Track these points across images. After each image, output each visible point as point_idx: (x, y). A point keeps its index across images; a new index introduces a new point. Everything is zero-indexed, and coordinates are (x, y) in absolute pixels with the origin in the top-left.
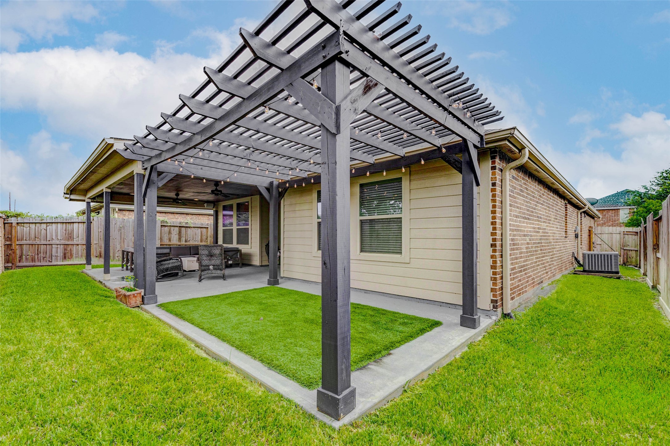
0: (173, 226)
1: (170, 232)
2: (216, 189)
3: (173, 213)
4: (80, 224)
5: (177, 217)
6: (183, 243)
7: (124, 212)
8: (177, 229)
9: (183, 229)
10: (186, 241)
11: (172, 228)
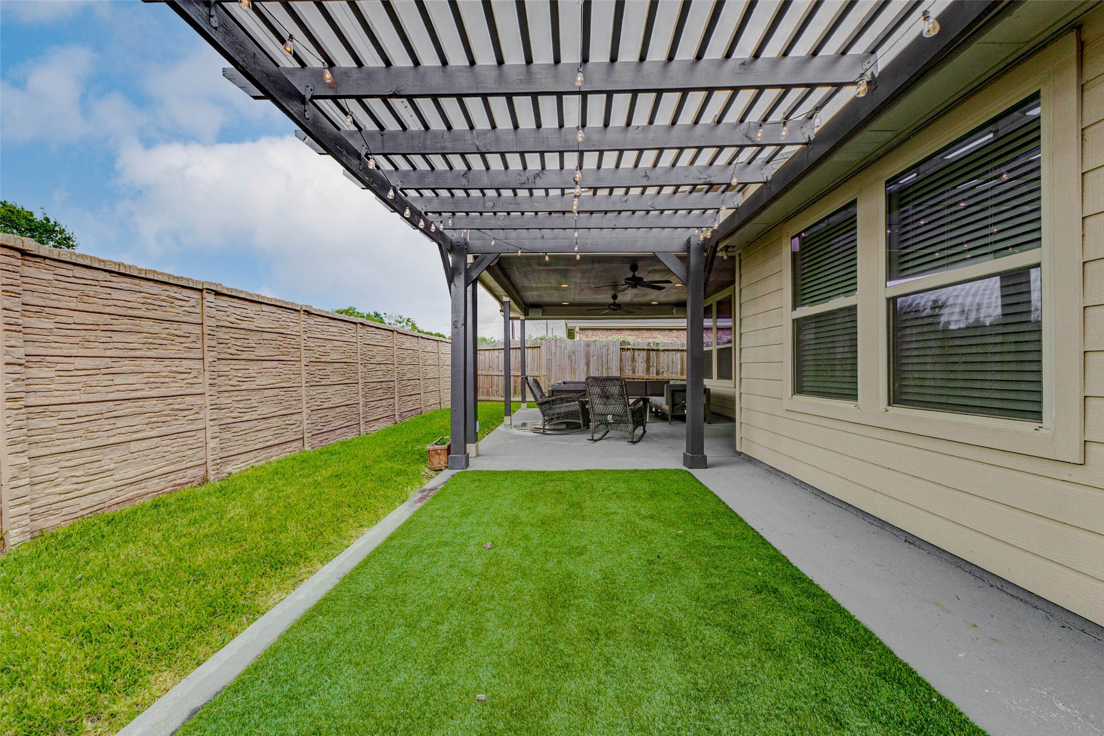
0: (638, 349)
1: (633, 359)
2: (634, 275)
3: (650, 329)
4: (534, 349)
5: (654, 336)
6: (653, 376)
7: (587, 332)
8: (644, 354)
9: (653, 354)
10: (658, 373)
11: (636, 352)
